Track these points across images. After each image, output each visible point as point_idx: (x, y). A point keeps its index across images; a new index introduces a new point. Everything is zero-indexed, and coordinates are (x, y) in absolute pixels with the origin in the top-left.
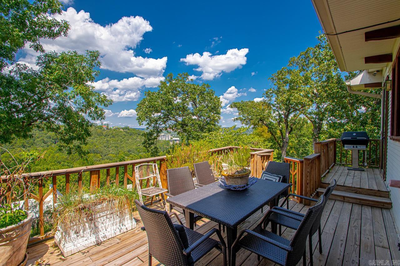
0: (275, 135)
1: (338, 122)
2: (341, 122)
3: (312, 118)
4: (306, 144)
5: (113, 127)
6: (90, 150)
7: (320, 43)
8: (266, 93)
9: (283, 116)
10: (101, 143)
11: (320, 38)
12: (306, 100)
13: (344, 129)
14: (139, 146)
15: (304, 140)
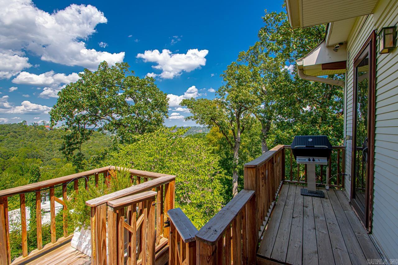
0: (227, 135)
1: (286, 121)
2: (289, 121)
3: (260, 117)
4: (258, 142)
5: (58, 127)
6: (28, 155)
7: (266, 26)
8: (219, 91)
9: (235, 115)
10: (42, 146)
11: (266, 18)
12: (254, 97)
13: (294, 130)
14: (91, 148)
15: (256, 138)
